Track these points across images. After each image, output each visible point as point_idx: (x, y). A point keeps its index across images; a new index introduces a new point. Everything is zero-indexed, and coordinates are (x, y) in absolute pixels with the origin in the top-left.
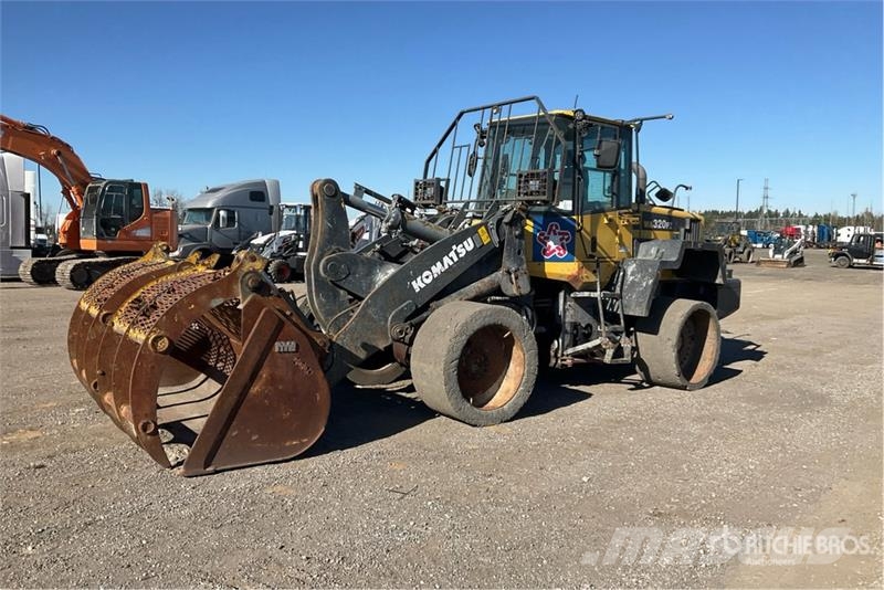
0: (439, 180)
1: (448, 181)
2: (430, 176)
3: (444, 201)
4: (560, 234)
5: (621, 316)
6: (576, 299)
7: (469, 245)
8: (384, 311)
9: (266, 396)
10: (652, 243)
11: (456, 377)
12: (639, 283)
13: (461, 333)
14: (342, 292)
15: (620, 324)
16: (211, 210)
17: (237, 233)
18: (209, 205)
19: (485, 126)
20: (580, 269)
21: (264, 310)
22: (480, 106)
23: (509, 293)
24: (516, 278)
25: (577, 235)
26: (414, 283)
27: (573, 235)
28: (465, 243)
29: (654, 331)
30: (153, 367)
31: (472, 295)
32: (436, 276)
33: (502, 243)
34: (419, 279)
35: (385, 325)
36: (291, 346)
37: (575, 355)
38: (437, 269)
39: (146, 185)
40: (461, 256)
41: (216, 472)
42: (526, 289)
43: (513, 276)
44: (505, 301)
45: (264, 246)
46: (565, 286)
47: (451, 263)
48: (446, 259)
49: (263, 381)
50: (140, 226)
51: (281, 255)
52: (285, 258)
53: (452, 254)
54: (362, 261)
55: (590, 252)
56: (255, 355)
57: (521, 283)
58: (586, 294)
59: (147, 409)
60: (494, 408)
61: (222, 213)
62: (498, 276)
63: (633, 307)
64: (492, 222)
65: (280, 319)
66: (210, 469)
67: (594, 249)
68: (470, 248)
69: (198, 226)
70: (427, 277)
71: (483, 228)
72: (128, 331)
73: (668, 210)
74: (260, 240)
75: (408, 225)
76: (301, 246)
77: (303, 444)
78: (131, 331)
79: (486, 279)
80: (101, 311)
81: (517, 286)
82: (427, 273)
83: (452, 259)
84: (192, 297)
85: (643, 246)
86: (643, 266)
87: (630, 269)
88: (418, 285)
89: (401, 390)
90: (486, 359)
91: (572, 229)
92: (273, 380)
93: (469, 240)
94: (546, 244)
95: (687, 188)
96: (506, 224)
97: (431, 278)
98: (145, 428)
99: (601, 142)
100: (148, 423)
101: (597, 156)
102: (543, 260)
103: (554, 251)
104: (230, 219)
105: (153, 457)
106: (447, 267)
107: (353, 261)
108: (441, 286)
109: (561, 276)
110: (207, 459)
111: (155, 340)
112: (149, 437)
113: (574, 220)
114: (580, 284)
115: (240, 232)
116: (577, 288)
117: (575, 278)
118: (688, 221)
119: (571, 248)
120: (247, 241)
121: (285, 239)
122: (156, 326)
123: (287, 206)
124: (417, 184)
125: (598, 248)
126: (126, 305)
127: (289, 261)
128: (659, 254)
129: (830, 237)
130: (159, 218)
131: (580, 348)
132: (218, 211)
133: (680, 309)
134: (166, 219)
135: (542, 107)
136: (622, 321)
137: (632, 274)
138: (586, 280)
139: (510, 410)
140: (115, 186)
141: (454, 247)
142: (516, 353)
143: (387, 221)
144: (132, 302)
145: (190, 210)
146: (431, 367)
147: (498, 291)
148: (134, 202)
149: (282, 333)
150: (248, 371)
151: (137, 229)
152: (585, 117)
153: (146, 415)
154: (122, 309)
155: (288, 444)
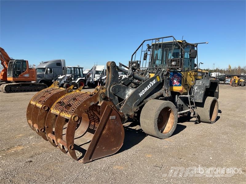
0: (138, 61)
1: (140, 61)
2: (133, 60)
3: (139, 68)
4: (177, 78)
5: (194, 102)
6: (180, 97)
7: (154, 82)
8: (132, 103)
9: (107, 134)
10: (200, 80)
11: (157, 124)
12: (199, 92)
13: (159, 110)
14: (116, 97)
15: (193, 104)
16: (45, 68)
17: (53, 75)
18: (44, 67)
19: (151, 45)
20: (183, 88)
21: (107, 106)
22: (152, 39)
23: (165, 96)
24: (168, 92)
25: (182, 78)
26: (140, 94)
27: (181, 78)
28: (153, 81)
29: (203, 106)
30: (73, 127)
31: (155, 97)
32: (145, 91)
33: (163, 81)
34: (141, 93)
35: (132, 107)
36: (114, 117)
37: (180, 114)
38: (146, 89)
39: (27, 61)
40: (152, 85)
41: (93, 161)
42: (170, 95)
43: (167, 91)
44: (164, 99)
45: (62, 79)
46: (178, 94)
47: (150, 88)
48: (148, 86)
49: (106, 129)
50: (26, 73)
51: (67, 82)
52: (68, 82)
53: (150, 85)
54: (122, 87)
55: (185, 83)
56: (104, 121)
57: (169, 93)
58: (184, 96)
59: (71, 141)
60: (166, 133)
61: (48, 69)
62: (162, 91)
63: (198, 100)
64: (160, 75)
65: (111, 109)
66: (91, 160)
67: (186, 82)
68: (154, 83)
69: (41, 73)
70: (143, 92)
71: (158, 76)
72: (60, 113)
73: (201, 70)
74: (61, 77)
75: (134, 76)
76: (73, 79)
77: (117, 149)
78: (61, 113)
79: (159, 92)
80: (43, 105)
81: (167, 94)
82: (143, 91)
83: (150, 86)
84: (85, 102)
85: (197, 81)
86: (199, 87)
87: (196, 88)
88: (141, 95)
89: (129, 126)
90: (162, 117)
91: (181, 77)
92: (109, 129)
93: (154, 80)
94: (173, 81)
95: (202, 64)
96: (164, 75)
97: (144, 92)
98: (70, 148)
99: (190, 50)
100: (72, 146)
101: (190, 55)
102: (173, 86)
103: (176, 83)
104: (51, 71)
105: (72, 157)
106: (148, 89)
107: (119, 87)
108: (147, 95)
109: (178, 90)
110: (90, 157)
111: (74, 117)
112: (71, 151)
113: (181, 74)
114: (182, 93)
115: (54, 75)
116: (182, 94)
117: (181, 91)
118: (205, 73)
119: (180, 82)
120: (56, 78)
121: (68, 77)
122: (74, 113)
123: (68, 67)
124: (130, 62)
125: (187, 82)
126: (55, 104)
127: (69, 83)
128: (203, 84)
129: (210, 75)
130: (32, 71)
131: (182, 112)
132: (47, 68)
133: (210, 100)
134: (34, 71)
135: (174, 39)
136: (194, 104)
137: (197, 89)
138: (184, 92)
139: (171, 133)
140: (18, 61)
141: (150, 82)
142: (171, 115)
143: (129, 74)
144: (57, 103)
145: (38, 68)
146: (149, 121)
147: (162, 96)
148: (24, 66)
149: (112, 113)
150: (102, 126)
151: (25, 74)
152: (186, 43)
153: (71, 143)
154: (54, 105)
155: (113, 149)
